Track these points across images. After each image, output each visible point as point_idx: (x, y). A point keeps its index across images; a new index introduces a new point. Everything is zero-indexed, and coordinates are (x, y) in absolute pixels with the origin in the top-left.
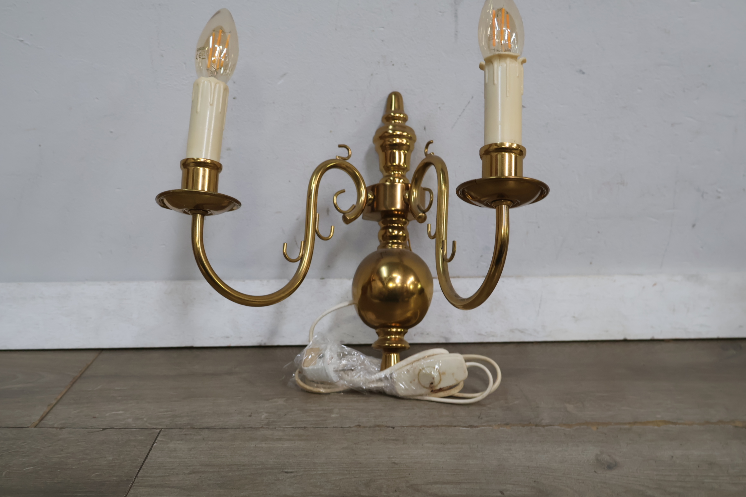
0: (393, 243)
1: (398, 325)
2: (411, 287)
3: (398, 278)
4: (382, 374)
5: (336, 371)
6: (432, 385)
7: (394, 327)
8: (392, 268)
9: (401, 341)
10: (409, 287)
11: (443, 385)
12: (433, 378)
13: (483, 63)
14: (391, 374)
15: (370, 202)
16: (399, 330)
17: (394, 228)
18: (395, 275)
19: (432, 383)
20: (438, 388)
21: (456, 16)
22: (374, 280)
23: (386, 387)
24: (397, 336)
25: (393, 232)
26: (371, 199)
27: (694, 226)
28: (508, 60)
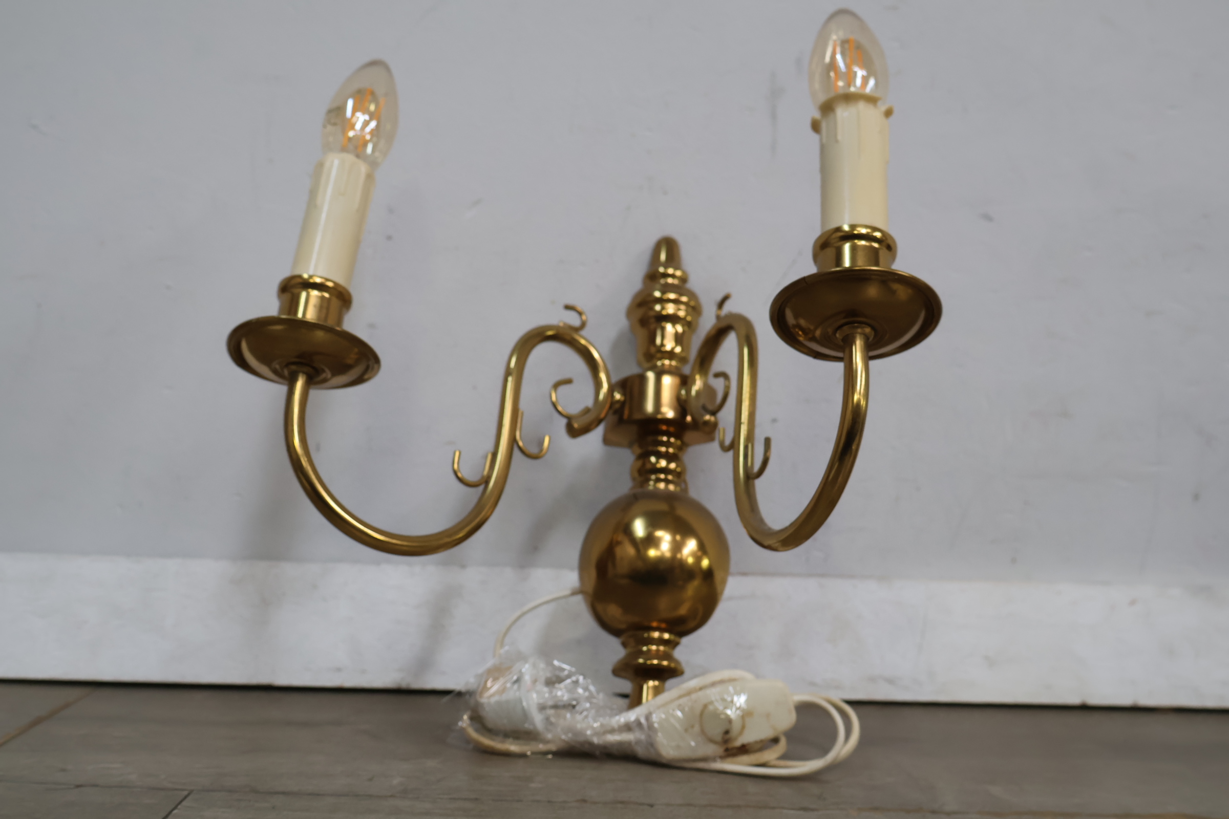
0: (658, 480)
1: (663, 625)
2: (690, 560)
3: (665, 539)
4: (632, 716)
5: (542, 708)
6: (728, 736)
7: (655, 629)
8: (654, 522)
9: (667, 656)
10: (686, 560)
11: (748, 737)
12: (730, 721)
13: (817, 115)
14: (648, 717)
15: (617, 406)
16: (666, 636)
17: (659, 455)
18: (659, 533)
19: (727, 732)
20: (738, 743)
21: (774, 117)
22: (619, 543)
23: (638, 742)
24: (662, 648)
25: (657, 462)
26: (618, 401)
28: (862, 105)
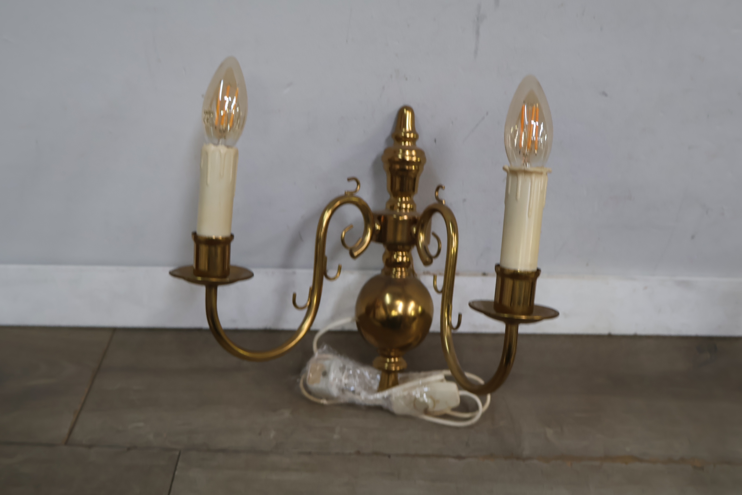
0: (397, 271)
2: (412, 312)
3: (400, 305)
4: (380, 396)
5: (338, 389)
8: (395, 297)
12: (428, 405)
15: (377, 232)
17: (399, 255)
18: (397, 302)
19: (426, 409)
20: (432, 411)
21: (478, 33)
22: (377, 306)
25: (397, 258)
26: (377, 229)
27: (693, 237)
